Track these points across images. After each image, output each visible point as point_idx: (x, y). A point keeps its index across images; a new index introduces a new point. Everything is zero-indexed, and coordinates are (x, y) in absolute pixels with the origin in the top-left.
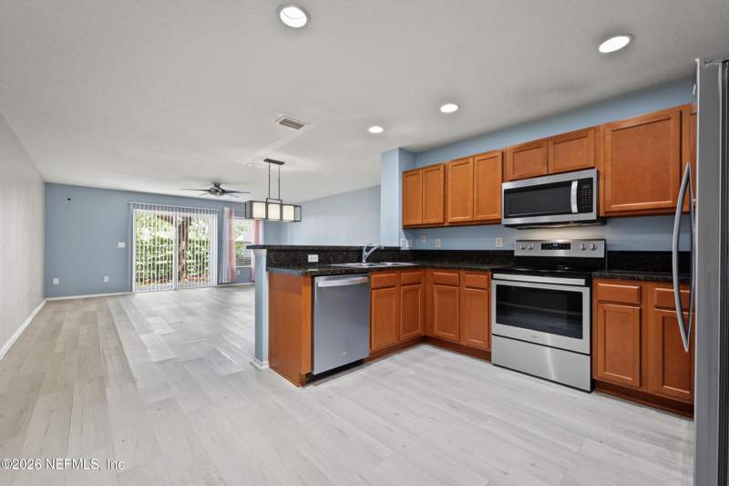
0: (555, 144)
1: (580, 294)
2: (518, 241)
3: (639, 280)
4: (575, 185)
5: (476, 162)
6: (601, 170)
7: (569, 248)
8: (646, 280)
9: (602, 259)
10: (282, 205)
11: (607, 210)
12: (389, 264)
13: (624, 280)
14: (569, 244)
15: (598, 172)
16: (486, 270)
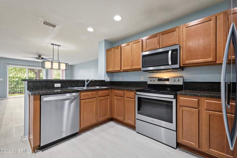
0: (162, 35)
1: (172, 102)
2: (149, 77)
3: (198, 96)
4: (170, 52)
5: (132, 44)
6: (181, 46)
7: (169, 81)
8: (201, 96)
9: (182, 85)
10: (59, 63)
11: (184, 63)
12: (98, 87)
13: (191, 96)
14: (169, 79)
15: (180, 47)
16: (134, 90)
